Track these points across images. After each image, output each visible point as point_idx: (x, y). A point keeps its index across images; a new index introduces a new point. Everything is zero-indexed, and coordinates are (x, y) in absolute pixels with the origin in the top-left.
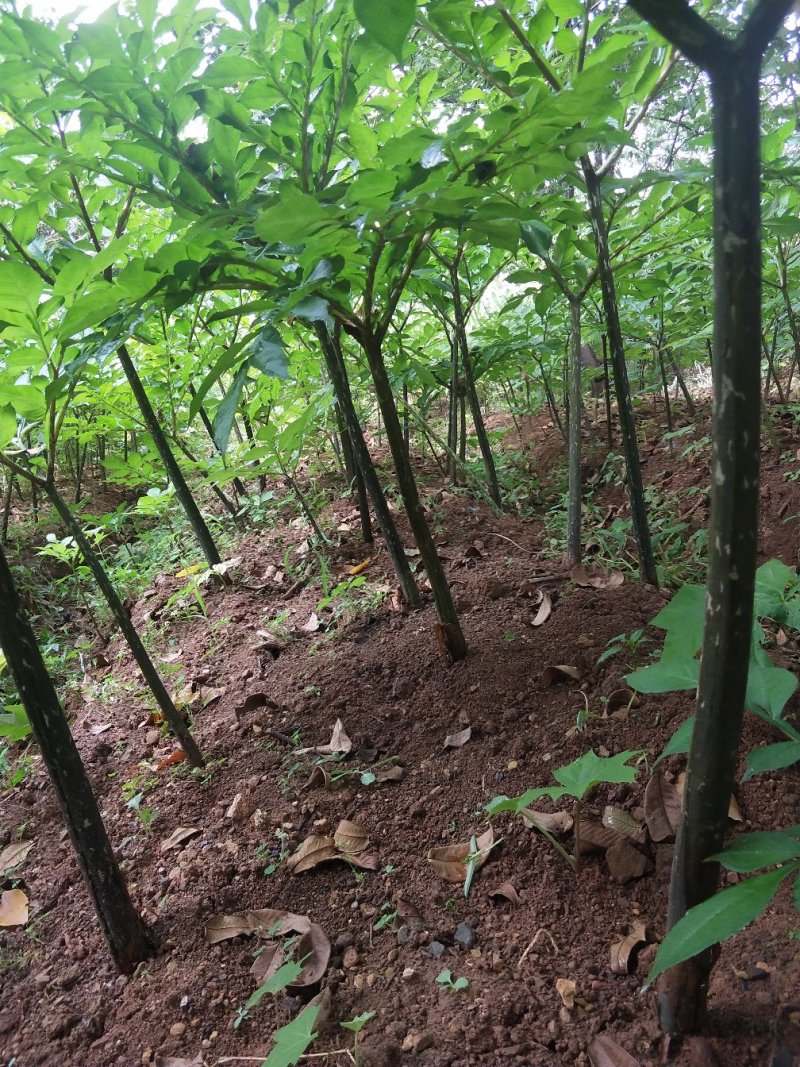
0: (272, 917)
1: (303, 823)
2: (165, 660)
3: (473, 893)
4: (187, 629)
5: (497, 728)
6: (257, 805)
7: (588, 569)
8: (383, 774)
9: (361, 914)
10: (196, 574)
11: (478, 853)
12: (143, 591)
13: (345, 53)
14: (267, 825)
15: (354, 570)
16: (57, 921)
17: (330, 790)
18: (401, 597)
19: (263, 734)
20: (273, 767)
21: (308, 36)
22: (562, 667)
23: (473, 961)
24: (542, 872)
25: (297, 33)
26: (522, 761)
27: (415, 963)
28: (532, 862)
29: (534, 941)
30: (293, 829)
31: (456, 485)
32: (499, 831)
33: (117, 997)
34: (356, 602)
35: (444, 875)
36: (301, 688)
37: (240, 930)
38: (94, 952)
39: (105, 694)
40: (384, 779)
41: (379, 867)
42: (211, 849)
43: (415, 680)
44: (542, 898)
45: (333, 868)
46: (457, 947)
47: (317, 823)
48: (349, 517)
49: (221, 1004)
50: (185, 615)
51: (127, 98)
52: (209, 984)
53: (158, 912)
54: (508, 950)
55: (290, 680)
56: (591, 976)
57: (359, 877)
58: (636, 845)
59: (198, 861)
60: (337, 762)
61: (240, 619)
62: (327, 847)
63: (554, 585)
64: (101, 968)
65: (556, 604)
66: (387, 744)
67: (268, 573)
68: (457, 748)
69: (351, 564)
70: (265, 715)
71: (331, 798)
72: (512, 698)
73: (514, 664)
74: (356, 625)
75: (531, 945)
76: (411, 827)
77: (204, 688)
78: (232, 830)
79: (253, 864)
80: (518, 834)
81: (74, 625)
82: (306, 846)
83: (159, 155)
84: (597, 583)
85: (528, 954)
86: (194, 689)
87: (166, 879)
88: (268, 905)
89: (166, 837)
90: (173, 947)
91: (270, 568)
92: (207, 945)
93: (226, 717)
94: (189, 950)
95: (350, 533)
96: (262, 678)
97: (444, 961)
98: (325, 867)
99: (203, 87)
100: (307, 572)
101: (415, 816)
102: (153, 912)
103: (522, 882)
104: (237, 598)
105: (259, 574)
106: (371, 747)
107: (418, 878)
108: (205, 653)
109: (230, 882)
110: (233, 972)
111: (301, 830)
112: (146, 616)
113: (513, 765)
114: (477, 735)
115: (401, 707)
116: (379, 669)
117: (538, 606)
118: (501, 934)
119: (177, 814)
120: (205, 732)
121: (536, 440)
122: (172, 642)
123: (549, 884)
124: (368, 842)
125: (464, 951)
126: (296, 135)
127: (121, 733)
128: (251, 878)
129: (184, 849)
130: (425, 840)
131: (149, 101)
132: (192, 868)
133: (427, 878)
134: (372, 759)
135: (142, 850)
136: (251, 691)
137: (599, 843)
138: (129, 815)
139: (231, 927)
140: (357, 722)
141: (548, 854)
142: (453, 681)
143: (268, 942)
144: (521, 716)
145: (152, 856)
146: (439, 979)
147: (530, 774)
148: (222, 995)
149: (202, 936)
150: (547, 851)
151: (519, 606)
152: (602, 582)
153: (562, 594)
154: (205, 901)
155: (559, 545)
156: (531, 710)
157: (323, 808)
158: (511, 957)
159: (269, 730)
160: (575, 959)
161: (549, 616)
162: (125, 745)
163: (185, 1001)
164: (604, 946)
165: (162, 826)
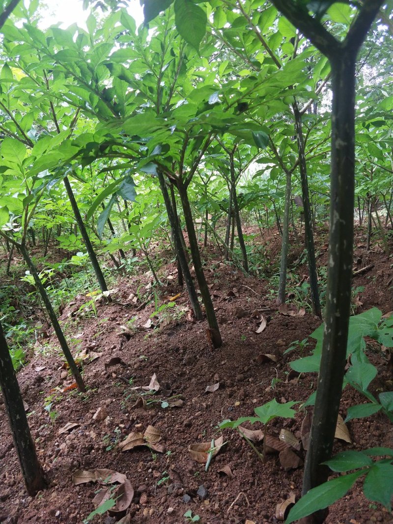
0: (108, 473)
1: (130, 425)
2: (75, 337)
3: (210, 469)
4: (88, 322)
5: (233, 384)
6: (108, 413)
7: (288, 306)
8: (173, 403)
9: (152, 476)
10: (95, 295)
11: (214, 448)
12: (70, 302)
13: (182, 49)
14: (112, 425)
15: (172, 298)
16: (4, 465)
17: (146, 409)
18: (192, 314)
19: (117, 378)
20: (119, 395)
21: (163, 40)
22: (268, 355)
23: (204, 507)
24: (246, 461)
25: (158, 39)
26: (242, 402)
27: (174, 505)
28: (241, 456)
29: (237, 499)
30: (124, 428)
31: (228, 260)
32: (227, 437)
33: (26, 508)
34: (171, 315)
35: (196, 458)
36: (139, 356)
37: (90, 479)
38: (19, 483)
39: (44, 351)
40: (173, 406)
41: (165, 451)
42: (83, 435)
43: (195, 356)
44: (243, 476)
45: (142, 450)
46: (198, 498)
47: (137, 426)
48: (174, 273)
49: (76, 516)
50: (87, 315)
51: (75, 65)
52: (71, 506)
53: (51, 465)
54: (223, 502)
55: (134, 352)
56: (265, 520)
57: (154, 456)
58: (295, 451)
59: (76, 441)
60: (152, 395)
61: (114, 319)
62: (140, 439)
63: (269, 313)
64: (21, 492)
65: (269, 323)
66: (177, 388)
67: (130, 297)
68: (212, 393)
69: (171, 296)
70: (119, 368)
71: (145, 413)
72: (242, 369)
73: (245, 352)
74: (169, 327)
75: (235, 500)
76: (183, 432)
77: (91, 353)
78: (94, 426)
79: (102, 444)
80: (236, 440)
81: (36, 316)
82: (130, 437)
83: (89, 93)
84: (292, 314)
85: (234, 505)
86: (87, 353)
87: (58, 449)
88: (107, 467)
89: (62, 427)
90: (56, 485)
91: (132, 295)
92: (73, 485)
93: (100, 368)
94: (64, 487)
95: (173, 280)
96: (120, 350)
97: (190, 505)
98: (138, 449)
99: (112, 62)
100: (149, 299)
101: (186, 426)
102: (49, 466)
103: (235, 466)
104: (113, 309)
105: (126, 298)
106: (169, 389)
107: (183, 459)
108: (94, 335)
109: (89, 453)
110: (84, 501)
111: (128, 428)
112: (69, 314)
113: (237, 403)
114: (222, 387)
115: (187, 370)
116: (178, 350)
117: (260, 323)
118: (221, 493)
119: (69, 415)
120: (89, 375)
121: (270, 240)
122: (80, 328)
123: (248, 468)
124: (160, 438)
125: (201, 500)
126: (155, 86)
127: (49, 372)
128: (100, 452)
129: (69, 434)
130: (189, 439)
131: (86, 67)
132: (71, 444)
133: (187, 460)
134: (169, 395)
135: (49, 432)
136: (114, 356)
137: (276, 448)
138: (46, 414)
139: (86, 477)
140: (164, 375)
141: (250, 452)
142: (213, 358)
143: (104, 487)
144: (245, 378)
145: (53, 436)
146: (186, 515)
147: (246, 409)
148: (76, 512)
149: (71, 480)
150: (249, 450)
151: (252, 322)
152: (294, 313)
153: (272, 318)
154: (75, 462)
155: (275, 293)
156: (251, 376)
157: (141, 418)
158: (225, 506)
159: (120, 376)
160: (258, 510)
161: (265, 329)
162: (51, 378)
163: (58, 513)
164: (274, 504)
165: (61, 421)
